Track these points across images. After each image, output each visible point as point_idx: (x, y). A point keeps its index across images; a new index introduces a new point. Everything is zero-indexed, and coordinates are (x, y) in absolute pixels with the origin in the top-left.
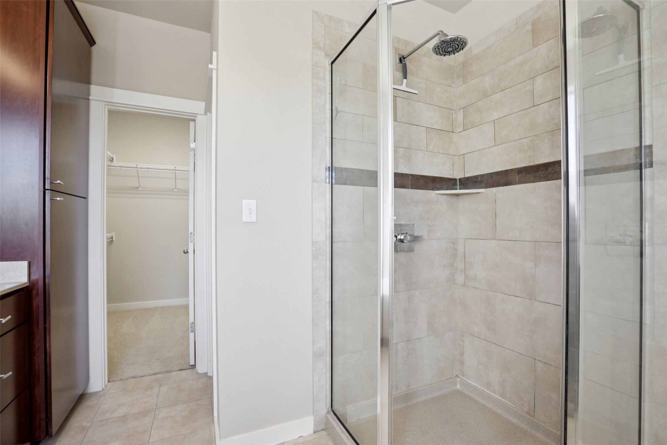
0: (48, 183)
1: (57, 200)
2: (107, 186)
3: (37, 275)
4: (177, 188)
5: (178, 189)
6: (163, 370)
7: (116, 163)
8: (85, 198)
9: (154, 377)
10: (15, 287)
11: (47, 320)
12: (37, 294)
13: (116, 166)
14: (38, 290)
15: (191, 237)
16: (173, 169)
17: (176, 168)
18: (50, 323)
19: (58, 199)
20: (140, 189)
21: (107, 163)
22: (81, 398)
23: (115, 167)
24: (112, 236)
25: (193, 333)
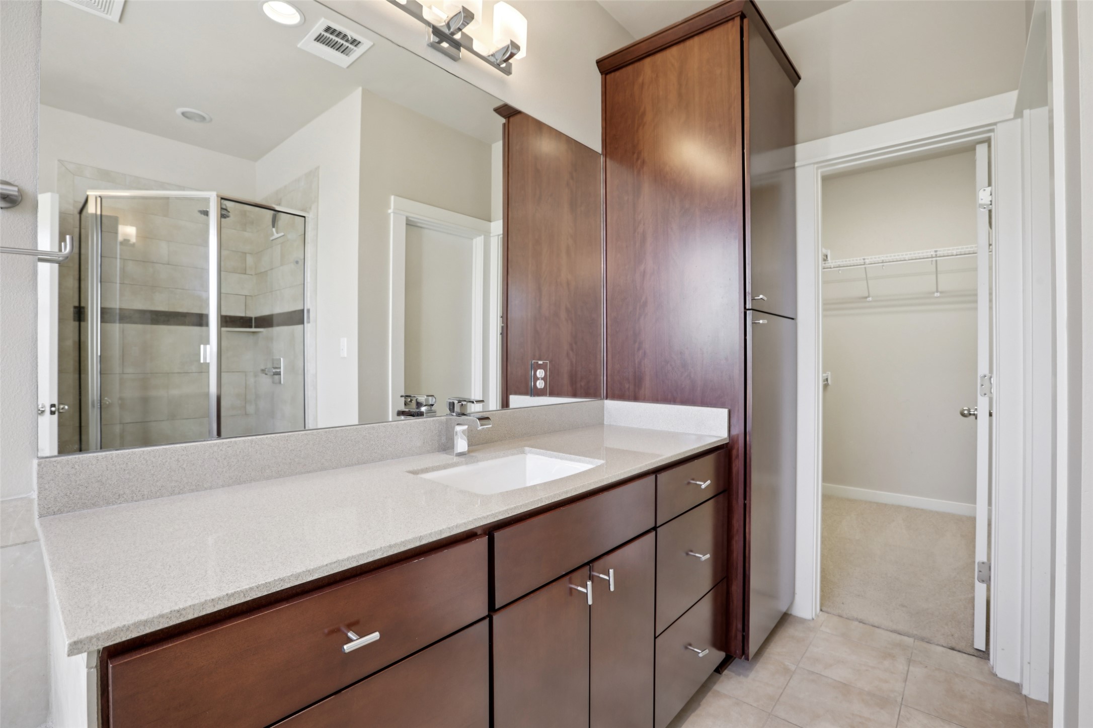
0: (749, 300)
1: (759, 323)
2: (823, 300)
3: (738, 430)
4: (940, 289)
5: (941, 292)
6: (915, 632)
7: (832, 263)
8: (793, 319)
9: (899, 637)
10: (715, 442)
11: (748, 494)
12: (737, 456)
13: (832, 266)
14: (738, 450)
15: (982, 385)
16: (932, 255)
17: (938, 253)
18: (750, 500)
19: (761, 322)
20: (870, 299)
21: (822, 264)
22: (785, 618)
23: (831, 268)
24: (826, 378)
25: (984, 586)
